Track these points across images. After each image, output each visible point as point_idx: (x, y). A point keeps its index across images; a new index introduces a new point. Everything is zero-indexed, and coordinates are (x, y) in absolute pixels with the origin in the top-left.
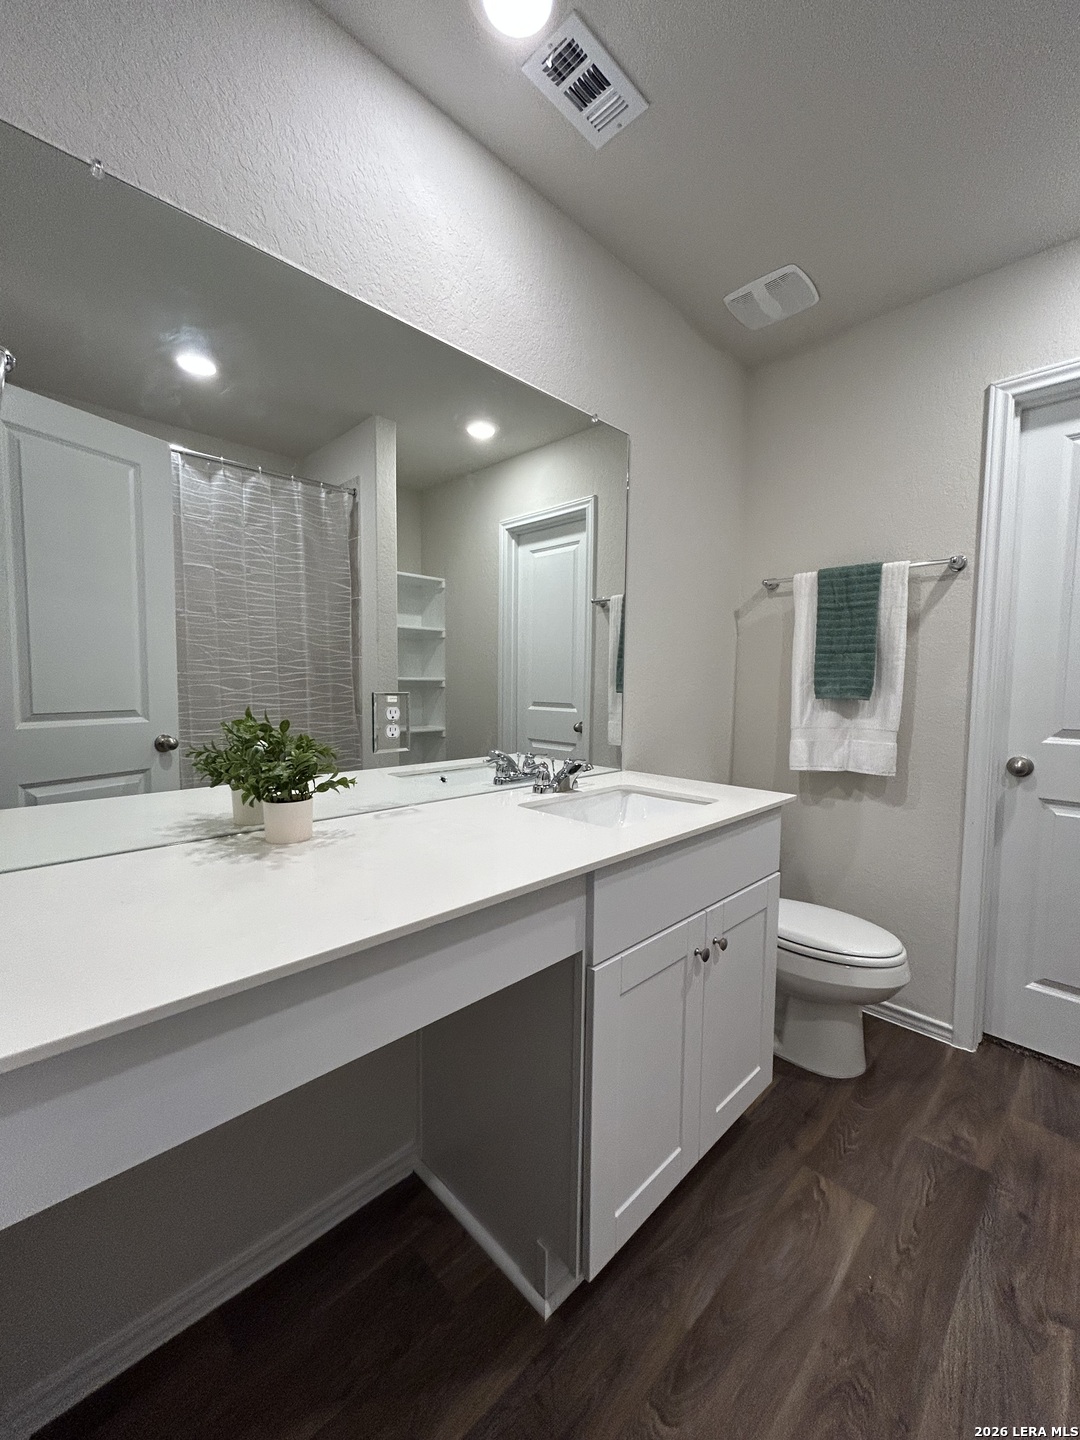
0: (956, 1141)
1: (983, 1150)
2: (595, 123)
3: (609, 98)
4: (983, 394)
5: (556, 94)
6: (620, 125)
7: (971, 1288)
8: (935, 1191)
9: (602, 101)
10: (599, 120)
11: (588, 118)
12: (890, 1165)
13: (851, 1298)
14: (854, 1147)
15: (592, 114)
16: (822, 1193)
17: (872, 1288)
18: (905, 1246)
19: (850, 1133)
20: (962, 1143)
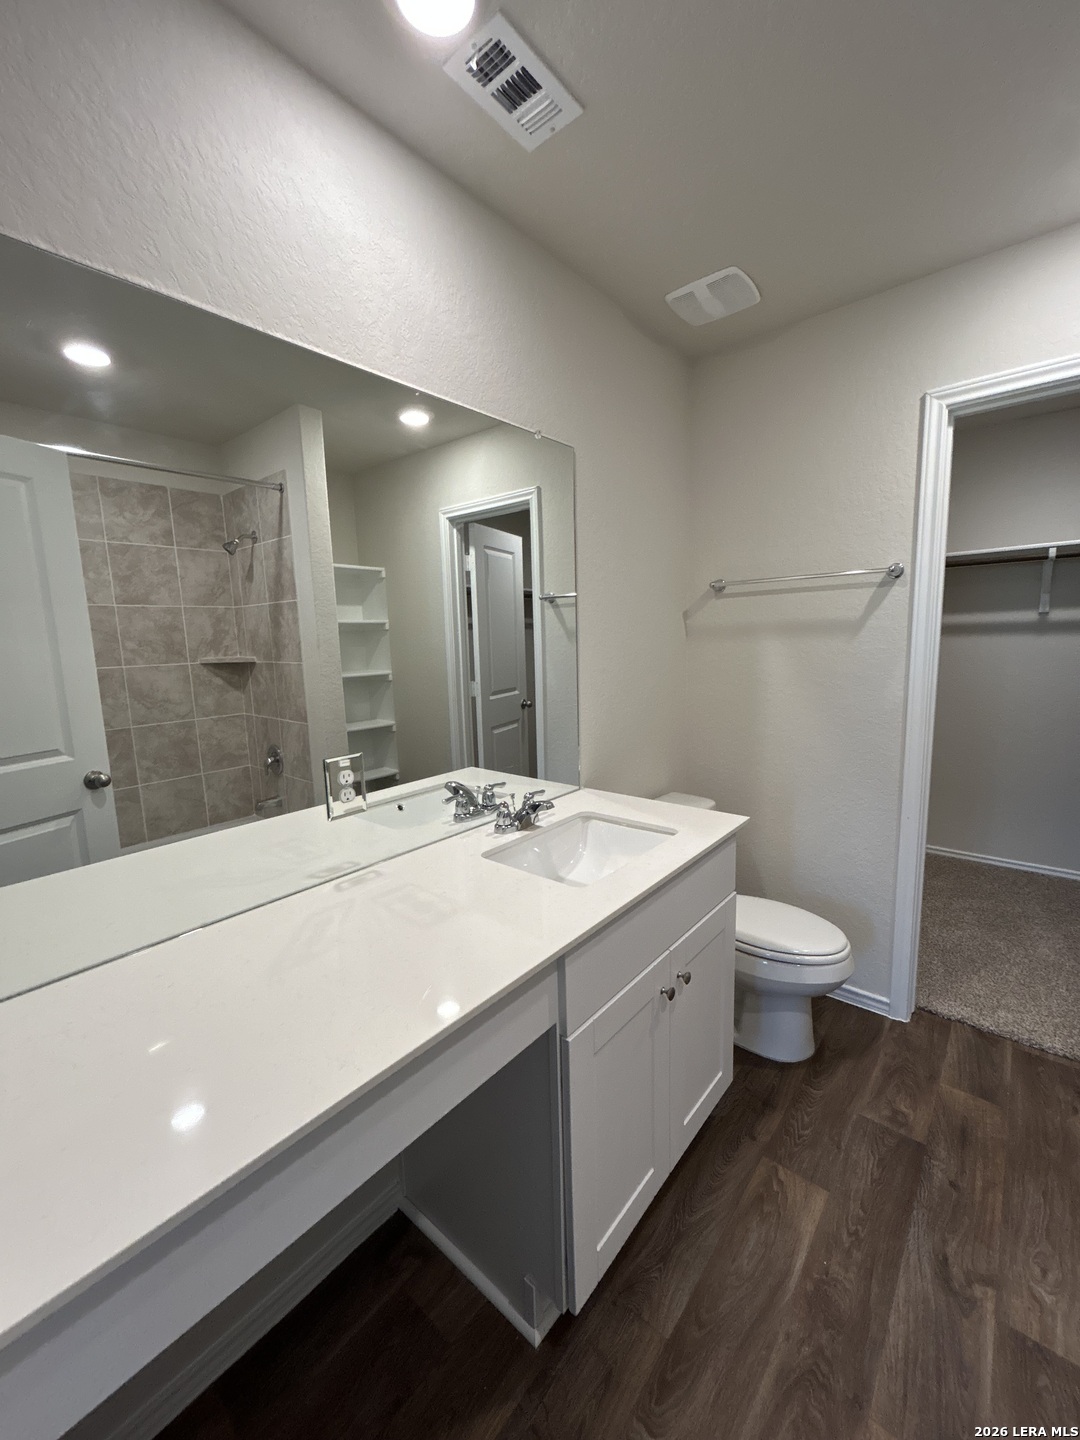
0: (896, 1116)
1: (919, 1121)
2: (526, 126)
3: (540, 102)
4: (919, 403)
5: (484, 96)
6: (553, 129)
7: (911, 1262)
8: (878, 1167)
9: (533, 105)
10: (530, 124)
11: (518, 121)
12: (839, 1148)
13: (810, 1287)
14: (807, 1132)
15: (523, 117)
16: (780, 1182)
17: (827, 1274)
18: (854, 1228)
19: (803, 1118)
20: (900, 1118)
